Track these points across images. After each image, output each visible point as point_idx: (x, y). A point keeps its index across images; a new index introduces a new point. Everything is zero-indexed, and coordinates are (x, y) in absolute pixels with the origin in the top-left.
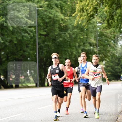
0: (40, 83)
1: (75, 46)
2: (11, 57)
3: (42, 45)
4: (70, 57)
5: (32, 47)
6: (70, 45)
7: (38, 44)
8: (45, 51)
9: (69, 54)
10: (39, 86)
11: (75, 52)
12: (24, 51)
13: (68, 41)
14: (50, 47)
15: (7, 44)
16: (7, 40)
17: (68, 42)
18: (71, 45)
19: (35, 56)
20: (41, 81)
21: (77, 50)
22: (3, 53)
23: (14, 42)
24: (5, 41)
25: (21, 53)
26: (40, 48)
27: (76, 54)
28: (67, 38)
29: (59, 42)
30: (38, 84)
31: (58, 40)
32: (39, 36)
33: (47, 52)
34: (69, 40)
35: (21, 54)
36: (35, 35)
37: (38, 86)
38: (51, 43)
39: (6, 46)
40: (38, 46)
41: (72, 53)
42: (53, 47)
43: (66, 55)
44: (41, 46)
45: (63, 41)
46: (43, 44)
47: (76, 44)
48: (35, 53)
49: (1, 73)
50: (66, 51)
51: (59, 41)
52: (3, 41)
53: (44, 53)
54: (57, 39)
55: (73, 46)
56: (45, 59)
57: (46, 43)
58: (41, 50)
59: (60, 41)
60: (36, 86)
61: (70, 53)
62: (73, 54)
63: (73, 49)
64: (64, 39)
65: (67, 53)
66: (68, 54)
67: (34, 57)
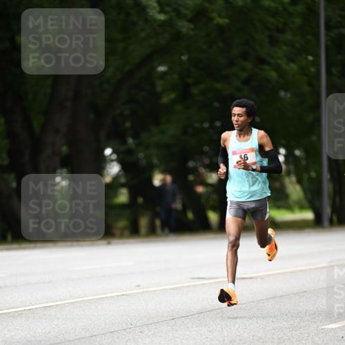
0: (334, 210)
2: (202, 86)
5: (299, 38)
10: (332, 223)
12: (262, 61)
15: (185, 27)
16: (183, 11)
19: (310, 84)
20: (338, 200)
22: (162, 69)
23: (212, 19)
24: (173, 14)
25: (243, 69)
30: (327, 211)
35: (244, 75)
37: (326, 223)
39: (177, 36)
48: (313, 70)
49: (155, 161)
52: (166, 13)
60: (318, 223)
67: (306, 89)
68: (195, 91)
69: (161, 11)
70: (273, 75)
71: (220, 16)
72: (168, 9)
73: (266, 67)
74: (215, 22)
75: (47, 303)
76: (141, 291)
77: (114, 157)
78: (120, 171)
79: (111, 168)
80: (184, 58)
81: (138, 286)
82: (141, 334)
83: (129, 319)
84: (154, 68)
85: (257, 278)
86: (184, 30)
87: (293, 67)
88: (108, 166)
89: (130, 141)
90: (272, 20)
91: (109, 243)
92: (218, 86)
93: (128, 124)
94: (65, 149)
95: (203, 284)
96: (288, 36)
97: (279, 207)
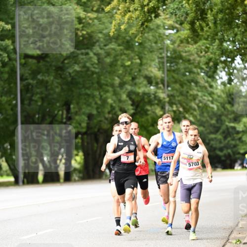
1: (112, 86)
3: (31, 81)
4: (100, 110)
5: (6, 85)
6: (98, 83)
7: (22, 79)
8: (38, 96)
9: (96, 103)
10: (23, 183)
11: (112, 100)
13: (93, 73)
14: (49, 87)
17: (95, 76)
18: (103, 82)
19: (12, 109)
21: (115, 93)
26: (26, 89)
27: (114, 105)
28: (92, 65)
29: (72, 75)
31: (71, 71)
32: (23, 61)
33: (43, 99)
34: (97, 70)
36: (13, 56)
37: (21, 183)
38: (52, 78)
40: (21, 84)
41: (104, 101)
42: (57, 87)
43: (89, 105)
44: (29, 84)
45: (81, 71)
46: (33, 79)
47: (114, 79)
48: (14, 102)
50: (88, 95)
51: (73, 72)
53: (36, 101)
54: (68, 68)
55: (107, 85)
56: (37, 116)
57: (39, 77)
58: (29, 95)
59: (75, 71)
60: (16, 183)
61: (99, 102)
62: (108, 103)
63: (107, 91)
64: (84, 66)
65: (91, 100)
66: (93, 103)
67: (11, 112)
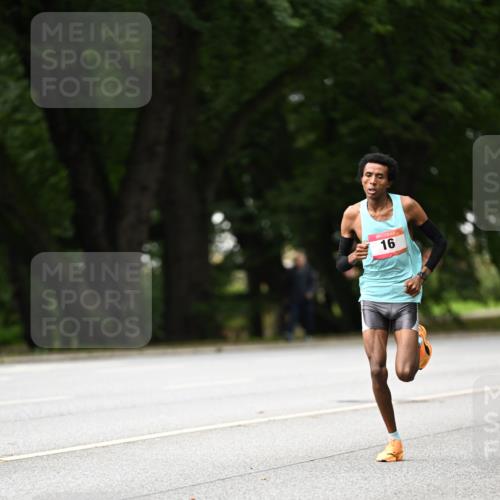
68: (343, 130)
69: (296, 14)
70: (457, 106)
71: (380, 21)
72: (304, 11)
73: (447, 95)
74: (373, 30)
75: (129, 437)
76: (266, 419)
77: (227, 225)
78: (235, 247)
79: (221, 242)
80: (328, 82)
81: (261, 412)
82: (264, 482)
83: (248, 460)
84: (284, 98)
85: (433, 400)
86: (328, 42)
87: (486, 95)
88: (217, 239)
89: (250, 202)
90: (455, 27)
91: (219, 351)
92: (377, 122)
93: (246, 178)
94: (155, 214)
95: (356, 410)
96: (479, 50)
97: (465, 298)
